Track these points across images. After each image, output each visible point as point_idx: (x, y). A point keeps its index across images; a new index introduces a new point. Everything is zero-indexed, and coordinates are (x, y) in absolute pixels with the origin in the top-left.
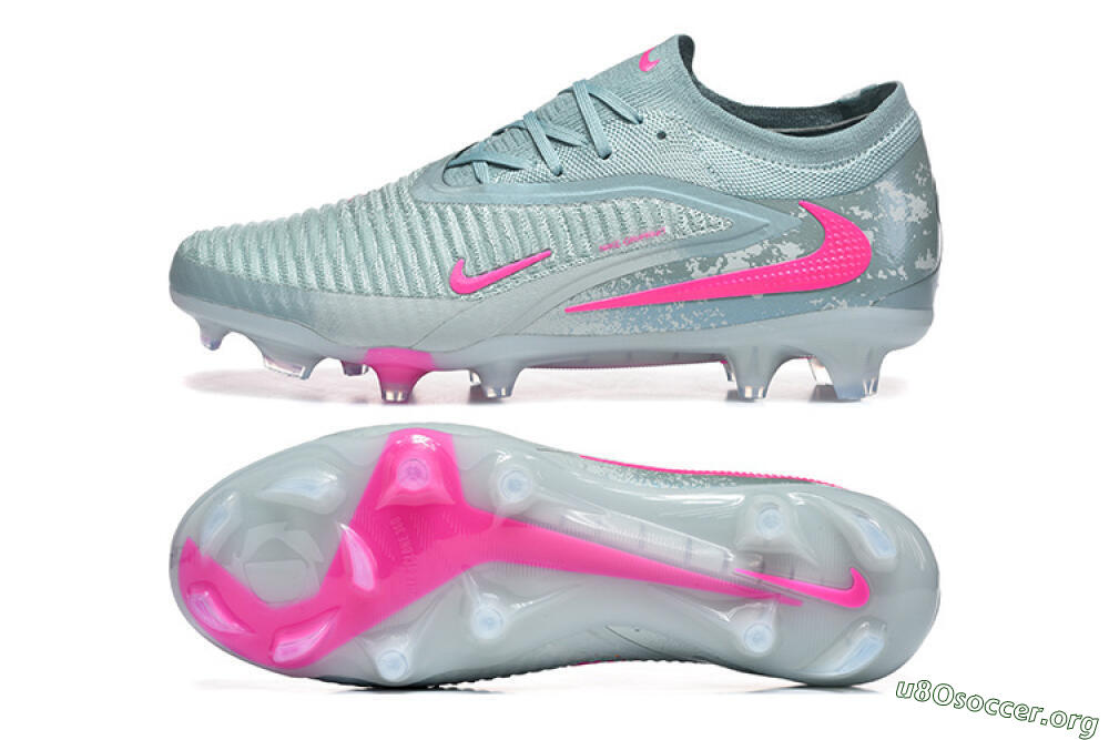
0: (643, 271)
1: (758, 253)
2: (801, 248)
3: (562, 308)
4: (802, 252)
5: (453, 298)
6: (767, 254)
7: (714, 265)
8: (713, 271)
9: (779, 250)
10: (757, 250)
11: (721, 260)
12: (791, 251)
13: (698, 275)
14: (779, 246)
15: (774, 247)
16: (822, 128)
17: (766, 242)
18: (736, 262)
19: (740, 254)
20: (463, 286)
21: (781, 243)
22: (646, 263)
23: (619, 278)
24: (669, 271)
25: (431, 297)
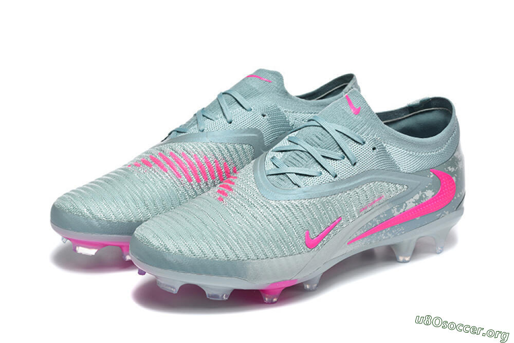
0: (376, 218)
1: (418, 198)
2: (433, 191)
3: (346, 243)
4: (433, 194)
5: (309, 252)
6: (421, 198)
7: (402, 208)
8: (402, 211)
9: (425, 195)
10: (417, 197)
11: (405, 205)
12: (430, 194)
13: (396, 214)
14: (425, 193)
15: (423, 194)
16: (400, 118)
17: (420, 192)
18: (410, 204)
19: (412, 200)
20: (312, 244)
21: (425, 191)
22: (377, 214)
23: (367, 223)
24: (386, 215)
25: (300, 253)
